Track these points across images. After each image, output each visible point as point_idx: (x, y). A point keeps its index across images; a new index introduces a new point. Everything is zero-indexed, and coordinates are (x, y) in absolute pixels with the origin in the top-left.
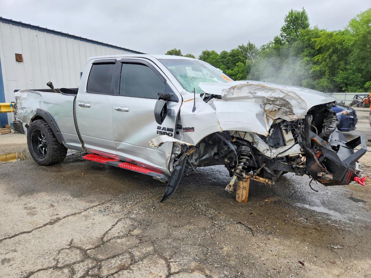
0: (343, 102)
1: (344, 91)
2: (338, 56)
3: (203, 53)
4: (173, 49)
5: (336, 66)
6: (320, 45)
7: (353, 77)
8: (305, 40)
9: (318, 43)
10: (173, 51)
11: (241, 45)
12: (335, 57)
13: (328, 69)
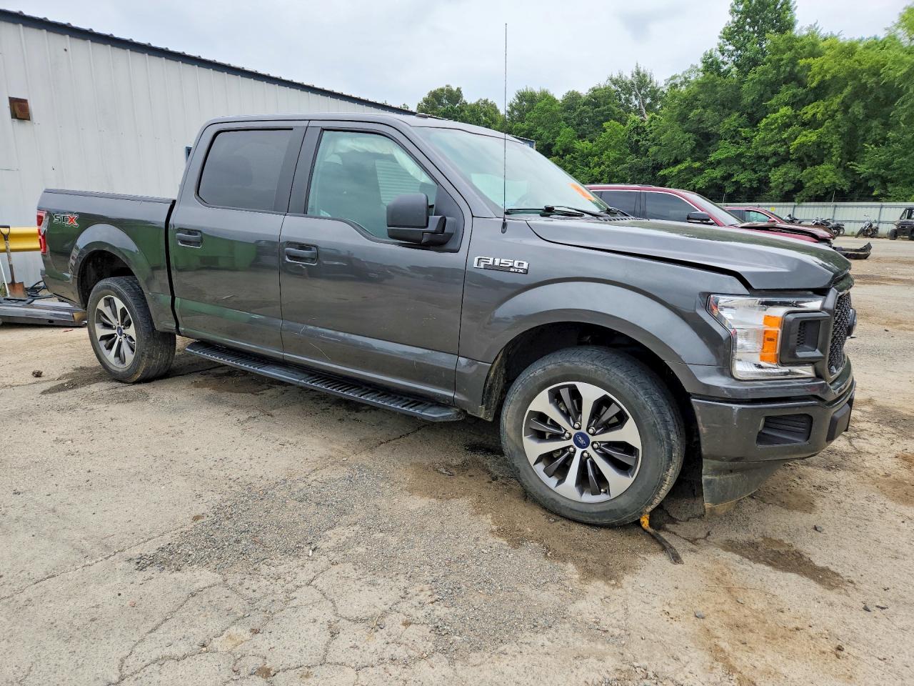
0: (874, 225)
1: (876, 199)
2: (865, 107)
3: (517, 96)
4: (442, 85)
5: (861, 132)
6: (820, 77)
7: (904, 162)
8: (782, 63)
9: (815, 69)
10: (442, 90)
11: (615, 76)
12: (858, 109)
13: (840, 139)
